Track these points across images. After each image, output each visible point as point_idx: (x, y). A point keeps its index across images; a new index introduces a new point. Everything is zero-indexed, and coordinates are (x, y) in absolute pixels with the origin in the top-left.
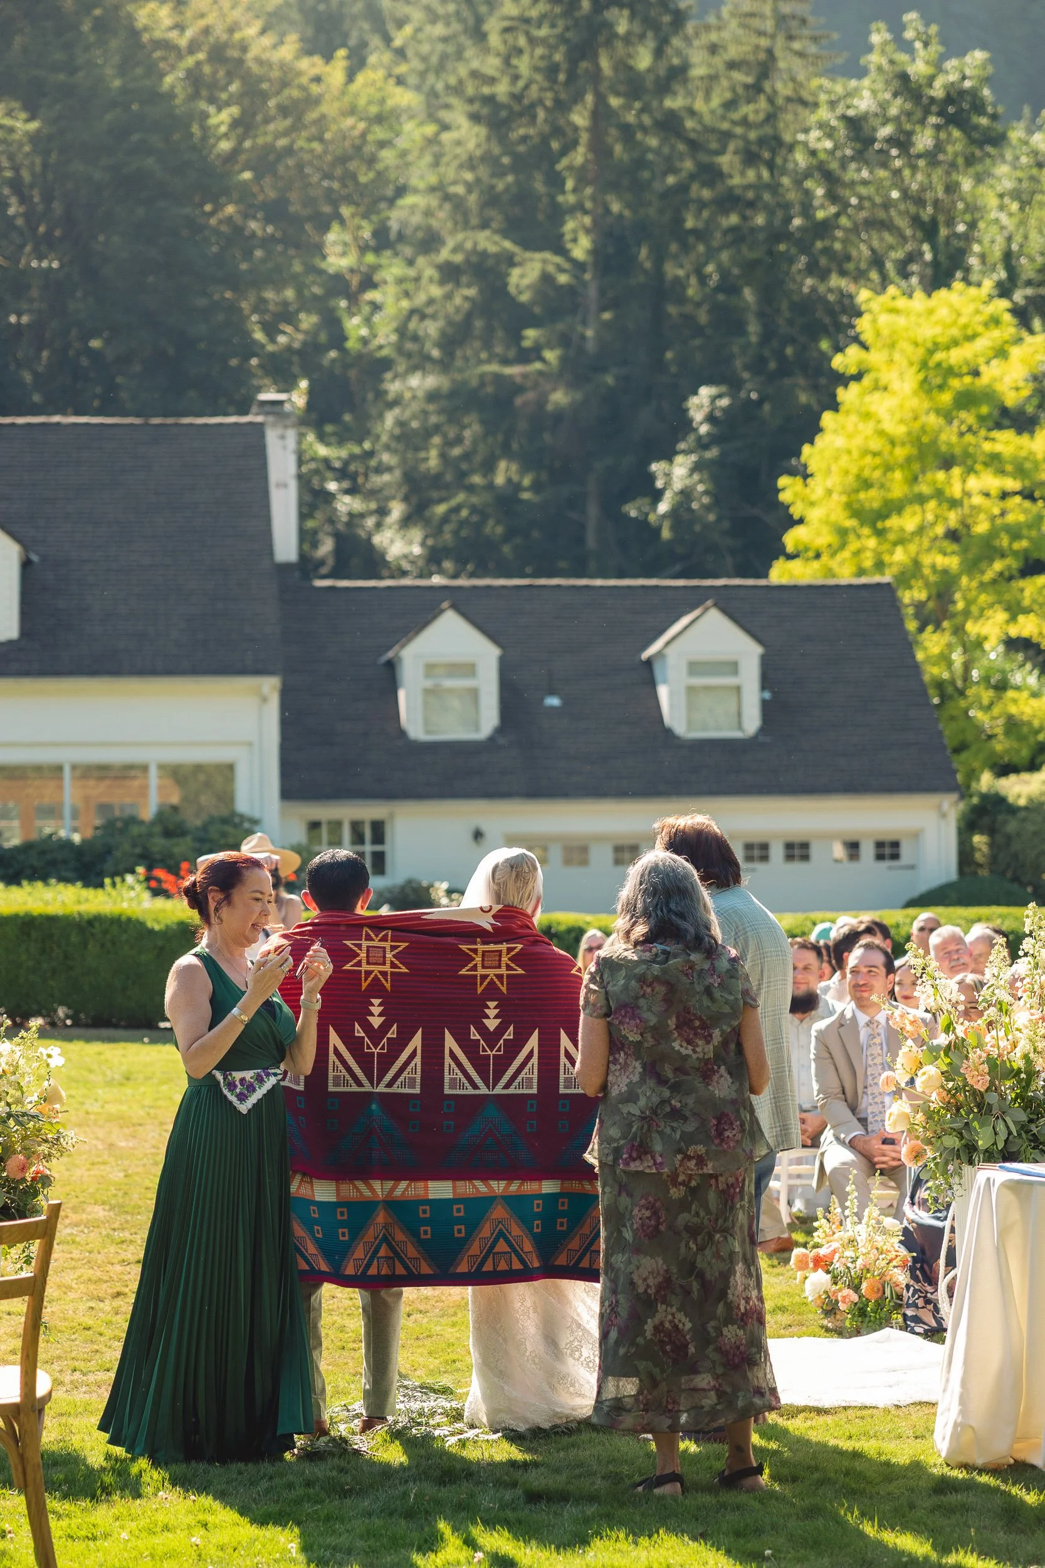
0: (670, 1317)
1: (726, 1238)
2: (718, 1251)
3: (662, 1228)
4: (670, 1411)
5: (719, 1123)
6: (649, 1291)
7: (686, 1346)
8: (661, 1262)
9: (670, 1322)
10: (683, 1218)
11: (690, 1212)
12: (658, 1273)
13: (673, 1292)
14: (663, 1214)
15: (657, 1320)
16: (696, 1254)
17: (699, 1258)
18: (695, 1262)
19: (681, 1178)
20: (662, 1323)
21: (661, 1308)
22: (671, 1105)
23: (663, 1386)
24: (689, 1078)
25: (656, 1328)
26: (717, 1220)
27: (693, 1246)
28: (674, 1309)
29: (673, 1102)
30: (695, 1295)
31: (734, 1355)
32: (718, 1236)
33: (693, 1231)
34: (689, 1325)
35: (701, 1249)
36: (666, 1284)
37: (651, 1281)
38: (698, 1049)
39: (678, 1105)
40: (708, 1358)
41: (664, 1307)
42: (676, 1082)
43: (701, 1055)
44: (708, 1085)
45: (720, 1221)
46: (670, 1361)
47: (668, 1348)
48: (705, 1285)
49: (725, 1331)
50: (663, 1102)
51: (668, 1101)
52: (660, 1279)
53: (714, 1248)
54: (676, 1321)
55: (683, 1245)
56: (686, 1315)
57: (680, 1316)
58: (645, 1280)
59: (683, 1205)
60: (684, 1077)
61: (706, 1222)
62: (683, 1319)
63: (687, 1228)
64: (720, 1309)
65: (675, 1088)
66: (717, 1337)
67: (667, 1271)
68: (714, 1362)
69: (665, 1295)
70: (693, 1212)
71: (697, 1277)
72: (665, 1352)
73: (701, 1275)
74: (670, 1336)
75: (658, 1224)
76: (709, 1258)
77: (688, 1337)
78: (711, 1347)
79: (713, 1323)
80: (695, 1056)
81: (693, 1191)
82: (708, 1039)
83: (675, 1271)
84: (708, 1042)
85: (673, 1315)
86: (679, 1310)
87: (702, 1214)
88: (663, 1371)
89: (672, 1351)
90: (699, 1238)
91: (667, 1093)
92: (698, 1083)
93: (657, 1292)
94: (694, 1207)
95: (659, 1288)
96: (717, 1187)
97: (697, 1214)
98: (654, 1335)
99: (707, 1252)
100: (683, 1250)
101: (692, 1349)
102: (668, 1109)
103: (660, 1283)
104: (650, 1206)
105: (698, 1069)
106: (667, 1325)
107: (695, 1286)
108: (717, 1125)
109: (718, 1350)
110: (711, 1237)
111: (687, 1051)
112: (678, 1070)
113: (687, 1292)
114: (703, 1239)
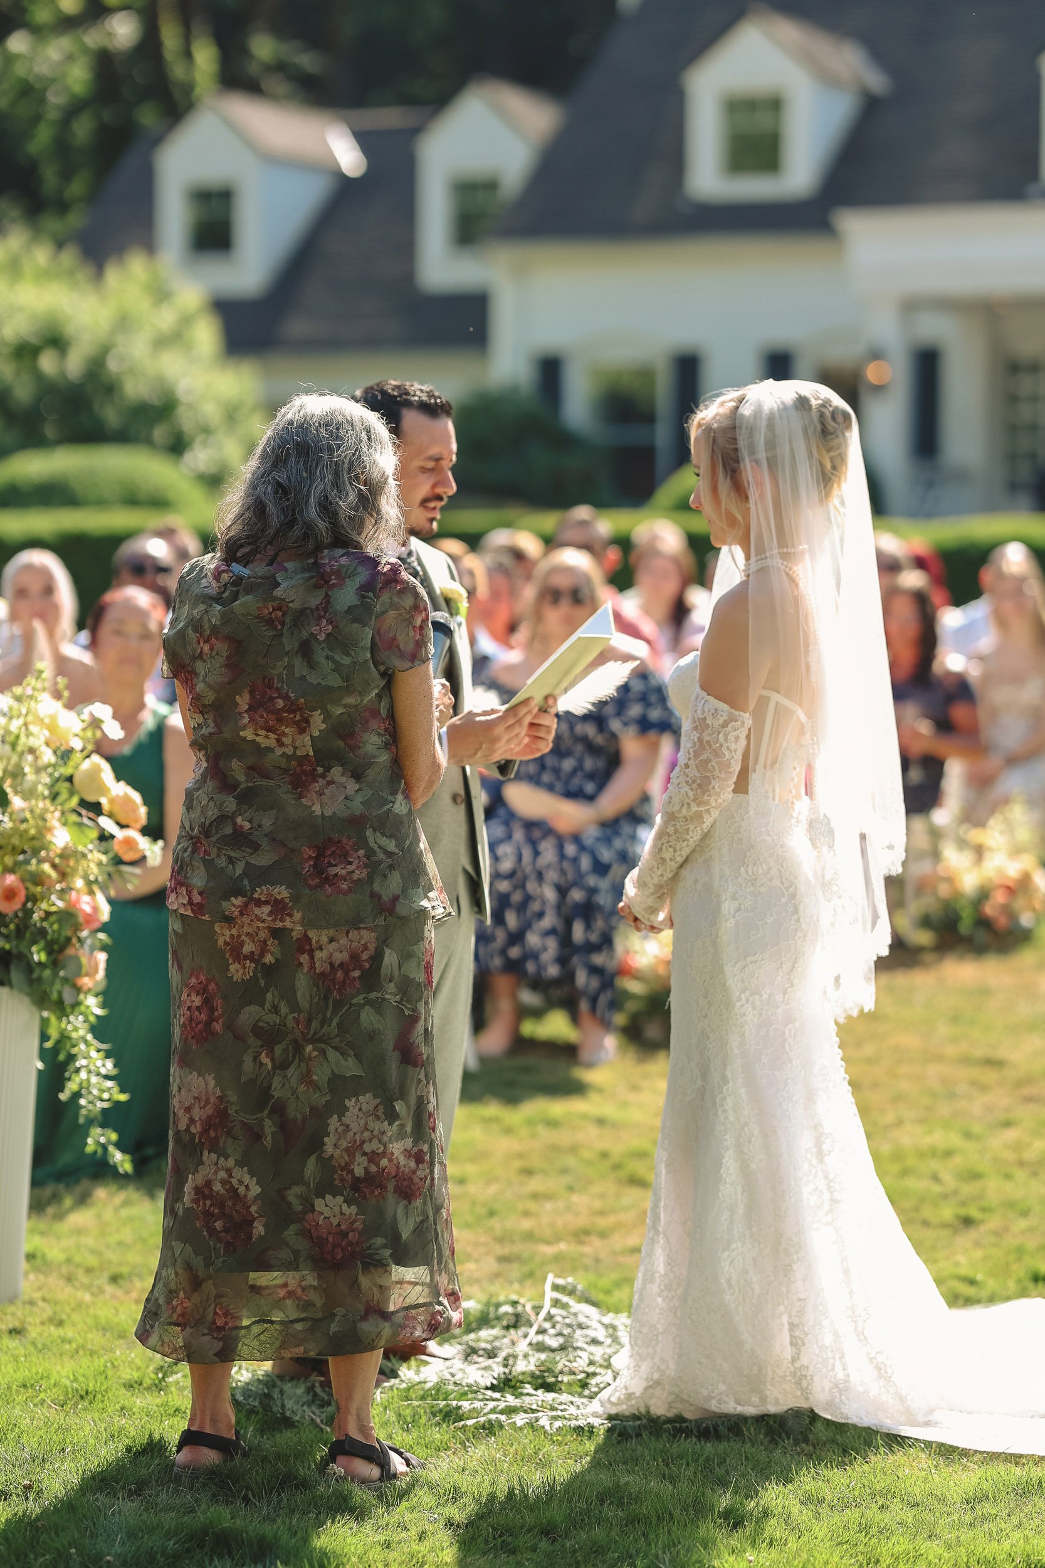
0: (223, 1174)
1: (323, 1052)
2: (309, 1072)
3: (217, 1026)
4: (220, 1329)
5: (320, 855)
6: (193, 1130)
7: (250, 1223)
8: (212, 1083)
9: (224, 1182)
10: (249, 1014)
11: (262, 1005)
12: (207, 1102)
13: (229, 1133)
14: (218, 1002)
15: (200, 1179)
16: (271, 1075)
17: (276, 1082)
18: (270, 1087)
19: (248, 948)
20: (208, 1184)
21: (208, 1157)
22: (235, 824)
23: (209, 1287)
24: (272, 783)
25: (197, 1190)
26: (309, 1021)
27: (265, 1059)
28: (231, 1163)
29: (239, 820)
30: (268, 1141)
31: (334, 1246)
32: (309, 1048)
33: (269, 1037)
34: (255, 1190)
35: (281, 1066)
36: (219, 1120)
37: (197, 1114)
38: (285, 740)
39: (247, 825)
40: (287, 1245)
41: (214, 1156)
42: (249, 789)
43: (289, 751)
44: (301, 796)
45: (315, 1024)
46: (221, 1248)
47: (218, 1225)
48: (285, 1126)
49: (319, 1204)
50: (223, 818)
51: (232, 818)
52: (209, 1110)
53: (303, 1065)
54: (234, 1181)
55: (248, 1060)
56: (252, 1173)
57: (242, 1175)
58: (188, 1110)
59: (249, 993)
60: (262, 782)
61: (290, 1023)
62: (247, 1179)
63: (256, 1030)
64: (311, 1167)
65: (247, 798)
66: (304, 1213)
67: (221, 1099)
68: (296, 1253)
69: (217, 1138)
70: (267, 1006)
71: (273, 1112)
72: (212, 1231)
73: (279, 1110)
74: (222, 1205)
75: (211, 1019)
76: (294, 1082)
77: (253, 1209)
78: (293, 1228)
79: (297, 1190)
80: (279, 751)
81: (269, 971)
82: (303, 726)
83: (234, 1098)
84: (302, 731)
85: (229, 1171)
86: (239, 1164)
87: (284, 1009)
88: (208, 1263)
89: (226, 1230)
90: (278, 1050)
91: (230, 804)
92: (284, 792)
93: (205, 1131)
94: (269, 996)
95: (209, 1124)
96: (312, 967)
97: (275, 1009)
98: (196, 1201)
99: (290, 1072)
100: (248, 1064)
101: (259, 1229)
102: (228, 830)
103: (209, 1117)
104: (202, 990)
105: (286, 771)
106: (217, 1187)
107: (269, 1127)
108: (316, 858)
109: (306, 1233)
110: (298, 1048)
111: (266, 740)
112: (253, 770)
113: (256, 1136)
114: (285, 1050)
